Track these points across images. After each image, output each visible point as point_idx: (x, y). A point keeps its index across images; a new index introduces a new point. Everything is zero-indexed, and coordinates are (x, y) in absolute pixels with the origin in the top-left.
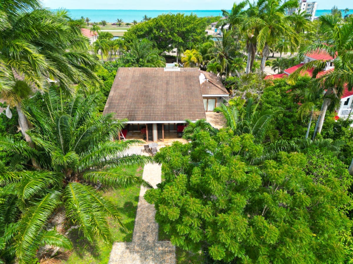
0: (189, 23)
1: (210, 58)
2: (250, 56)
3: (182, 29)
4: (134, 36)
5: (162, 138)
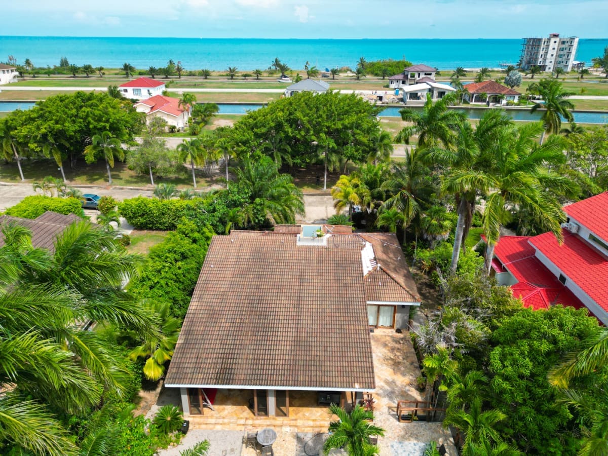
0: (347, 112)
1: (384, 197)
2: (463, 221)
3: (335, 124)
4: (249, 135)
5: (284, 405)
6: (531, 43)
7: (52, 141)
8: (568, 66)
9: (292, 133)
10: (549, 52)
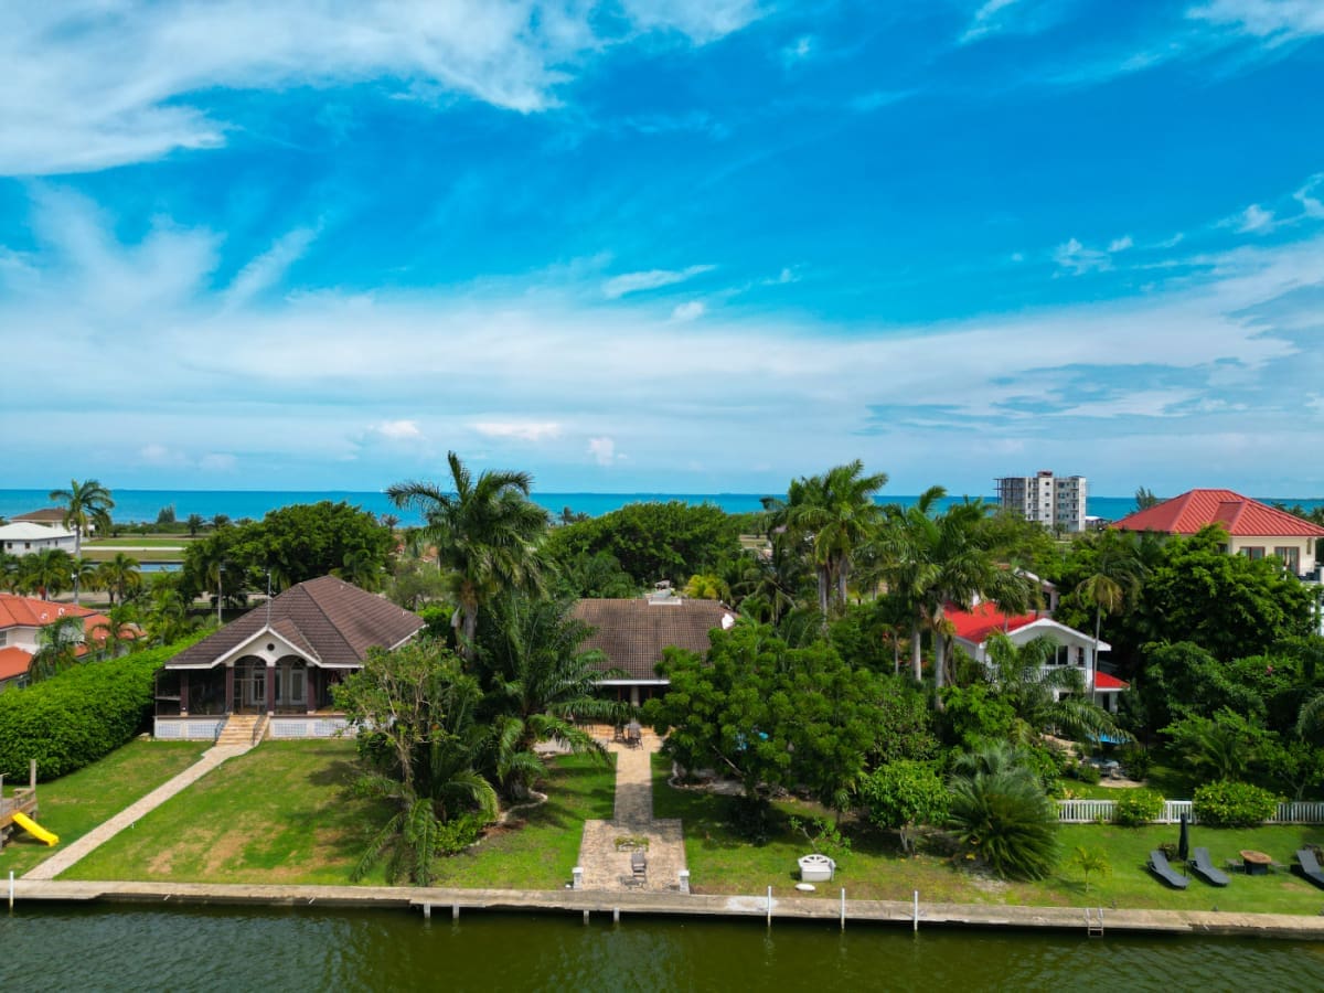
0: (698, 521)
1: (748, 591)
6: (1009, 486)
7: (285, 562)
8: (1077, 522)
9: (625, 544)
10: (1040, 499)
